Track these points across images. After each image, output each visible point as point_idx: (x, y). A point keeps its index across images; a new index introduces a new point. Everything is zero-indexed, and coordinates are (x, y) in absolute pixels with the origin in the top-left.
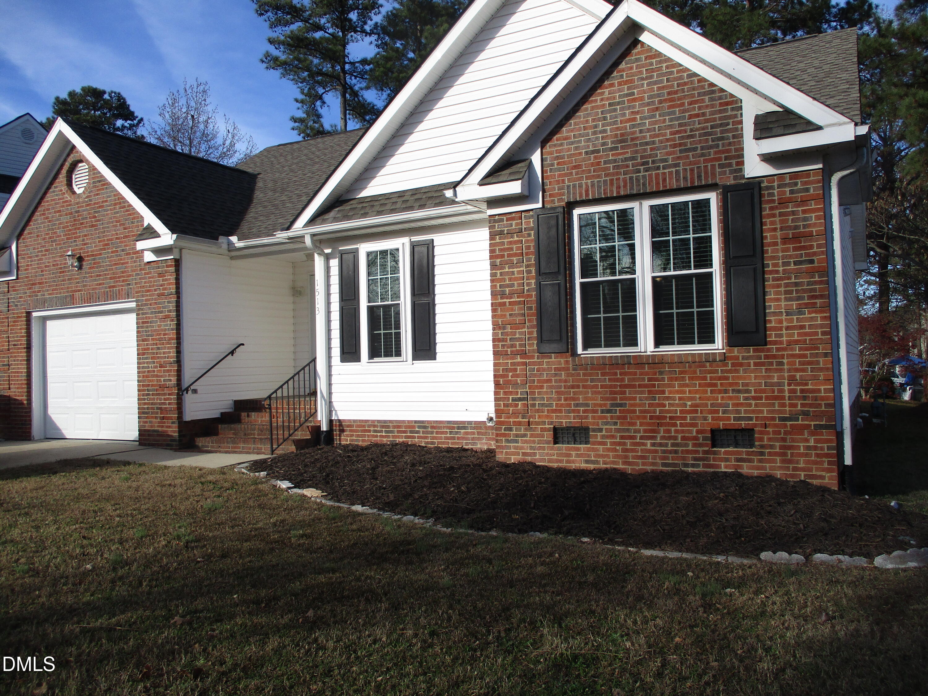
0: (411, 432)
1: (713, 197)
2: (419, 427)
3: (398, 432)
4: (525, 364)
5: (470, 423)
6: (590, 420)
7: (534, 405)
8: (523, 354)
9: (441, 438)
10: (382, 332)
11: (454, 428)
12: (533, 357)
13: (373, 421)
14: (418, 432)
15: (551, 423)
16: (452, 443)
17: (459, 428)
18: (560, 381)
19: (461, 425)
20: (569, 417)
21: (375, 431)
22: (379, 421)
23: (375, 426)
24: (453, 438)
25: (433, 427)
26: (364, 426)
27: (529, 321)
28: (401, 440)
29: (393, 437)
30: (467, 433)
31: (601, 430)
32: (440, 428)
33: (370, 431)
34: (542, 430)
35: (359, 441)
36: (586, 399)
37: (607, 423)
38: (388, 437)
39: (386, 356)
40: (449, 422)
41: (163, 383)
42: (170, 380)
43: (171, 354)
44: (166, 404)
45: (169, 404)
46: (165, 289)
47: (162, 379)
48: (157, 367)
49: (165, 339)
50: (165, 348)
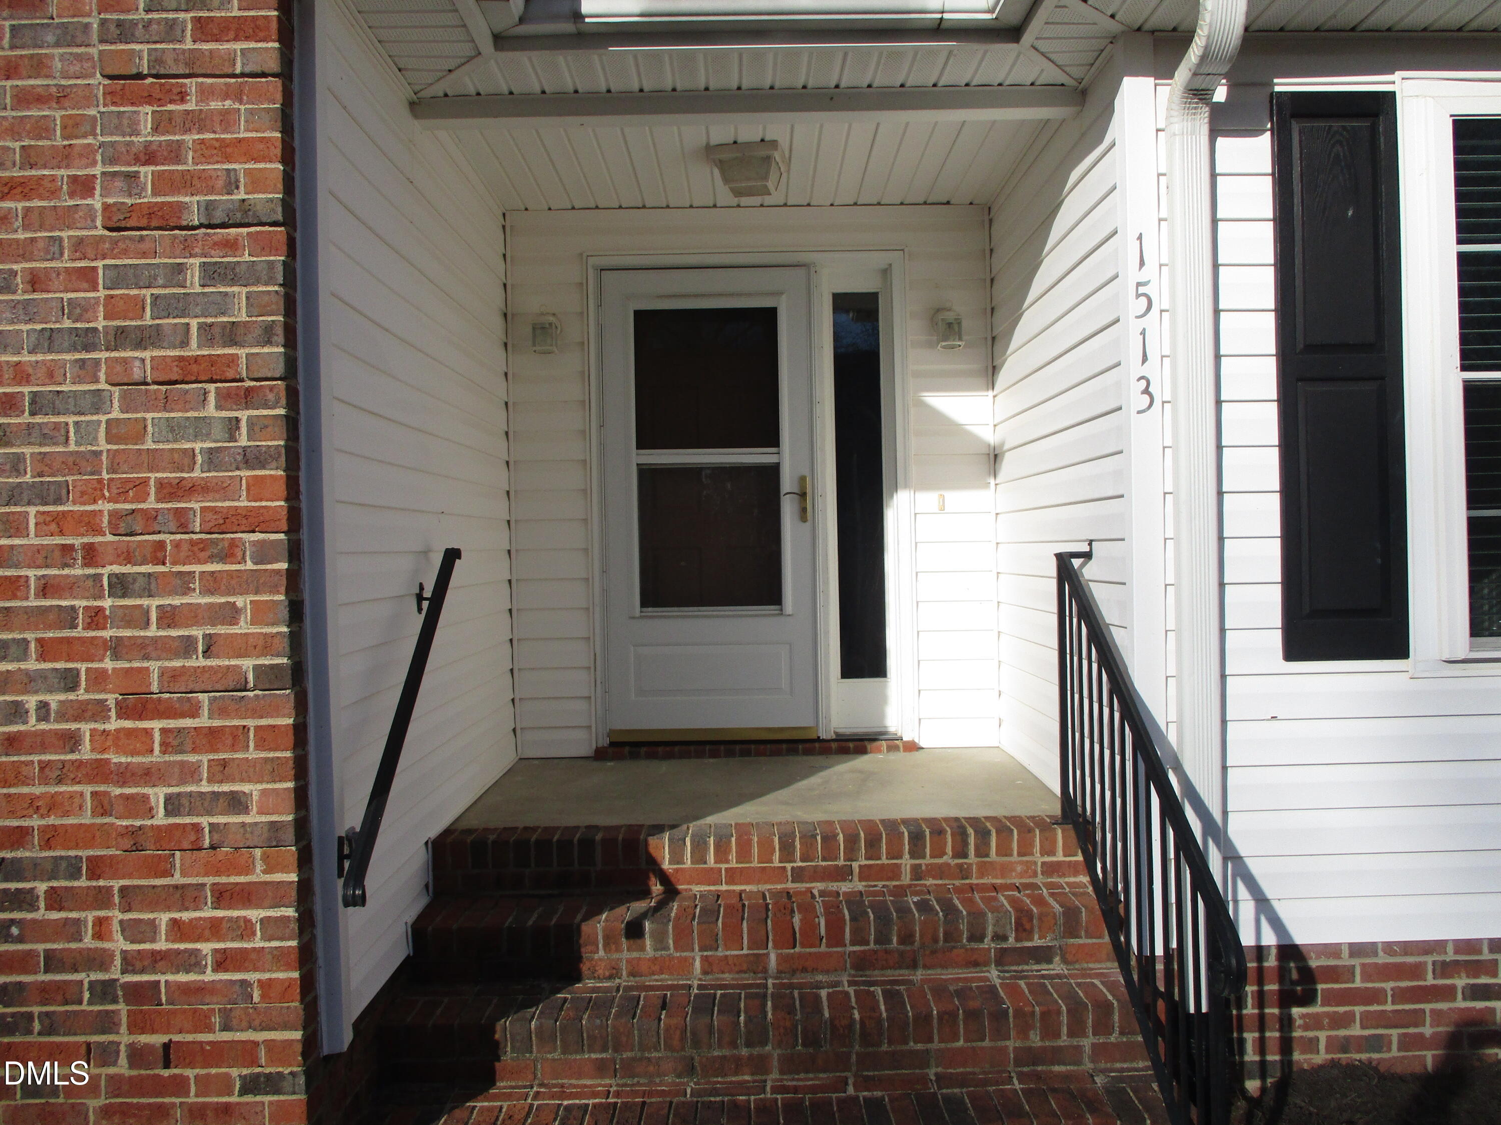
41: (160, 819)
42: (237, 803)
43: (243, 627)
44: (192, 961)
45: (223, 961)
46: (187, 183)
47: (158, 795)
48: (98, 711)
49: (182, 520)
50: (184, 584)
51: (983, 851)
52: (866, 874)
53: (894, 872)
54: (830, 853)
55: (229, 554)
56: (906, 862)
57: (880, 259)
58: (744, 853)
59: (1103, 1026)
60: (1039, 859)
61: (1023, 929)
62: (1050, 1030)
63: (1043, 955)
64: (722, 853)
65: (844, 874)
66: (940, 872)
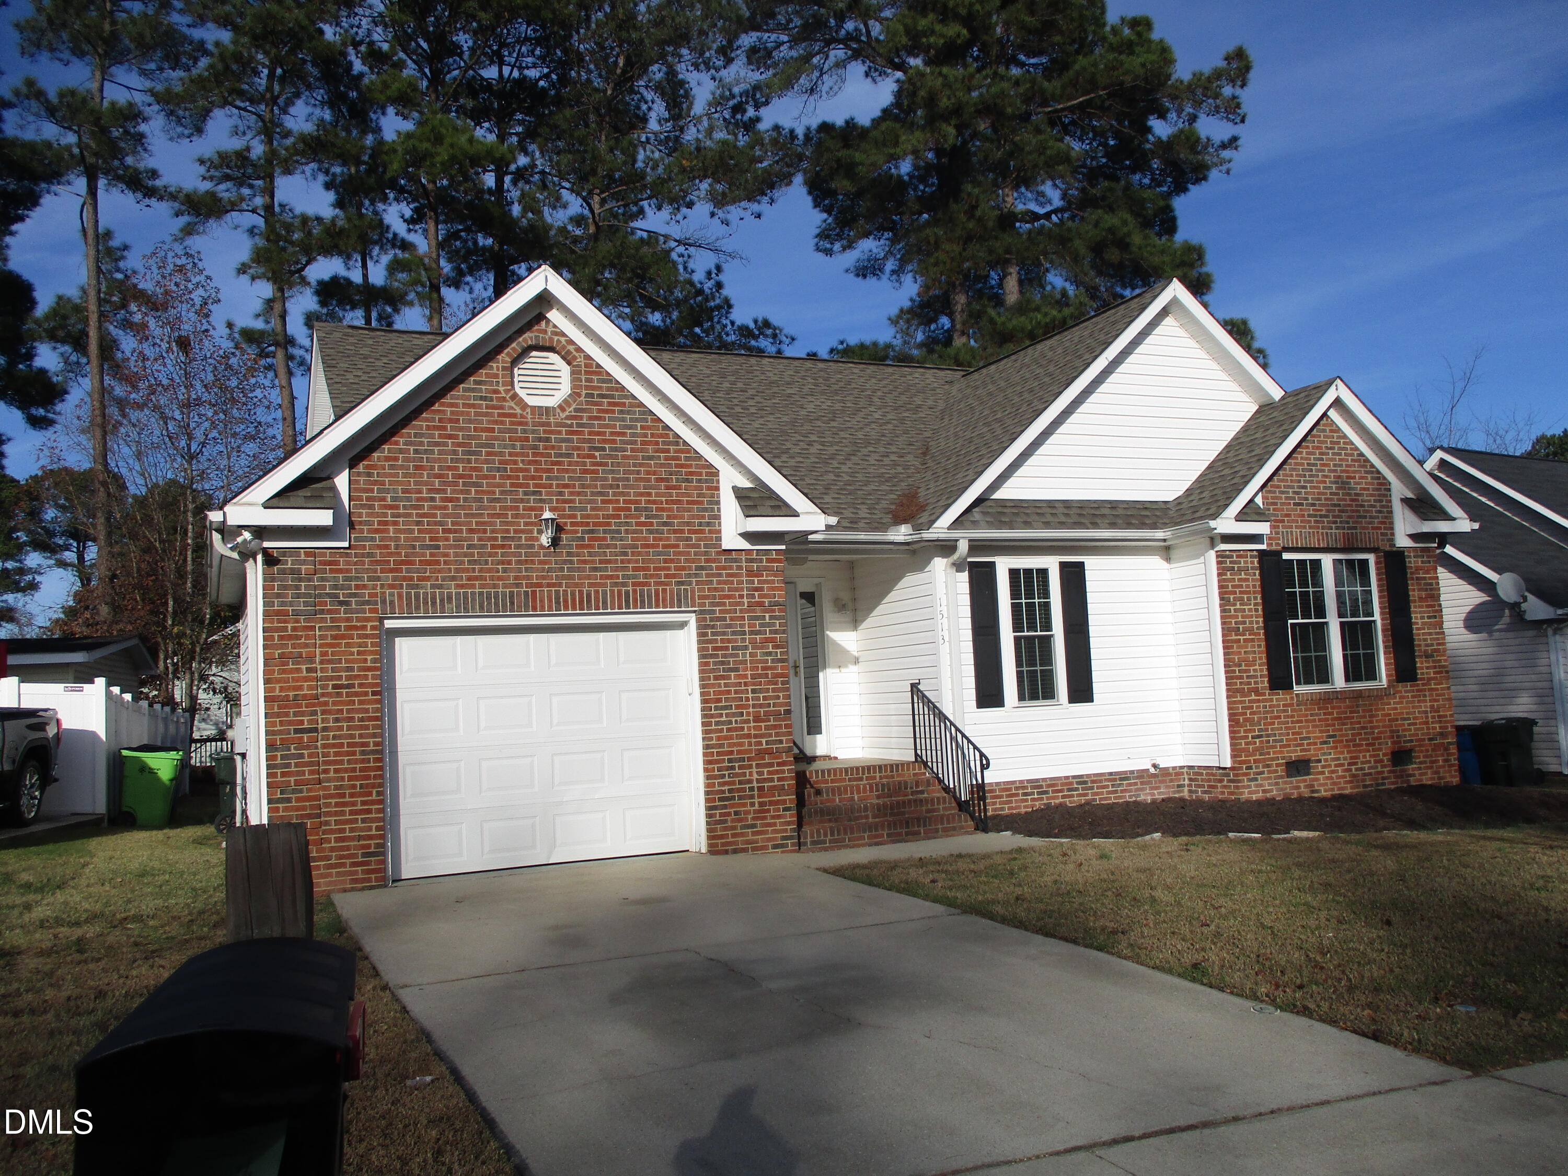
0: (1069, 790)
1: (1371, 558)
2: (1078, 783)
3: (1054, 792)
4: (1258, 701)
5: (1132, 772)
6: (1312, 753)
7: (1268, 742)
8: (1256, 691)
9: (1102, 793)
10: (1038, 668)
11: (1115, 780)
12: (1264, 694)
13: (1021, 782)
14: (1077, 789)
15: (1283, 758)
16: (1115, 798)
17: (1121, 779)
18: (1288, 717)
19: (1123, 776)
20: (1296, 751)
21: (1025, 794)
22: (1029, 781)
23: (1024, 788)
24: (1116, 792)
25: (1093, 782)
26: (1010, 789)
27: (1260, 658)
28: (1057, 801)
29: (1048, 798)
30: (1130, 785)
31: (1319, 761)
32: (1101, 781)
33: (1017, 795)
34: (1277, 765)
35: (1019, 807)
36: (1308, 732)
37: (1324, 754)
38: (1042, 799)
39: (1044, 698)
40: (1111, 774)
41: (764, 746)
42: (781, 742)
43: (781, 700)
44: (772, 780)
45: (779, 779)
46: (765, 596)
47: (764, 741)
48: (748, 721)
49: (766, 676)
50: (767, 690)
51: (897, 770)
52: (867, 778)
53: (875, 778)
54: (858, 773)
55: (776, 683)
56: (878, 775)
57: (816, 581)
58: (835, 775)
59: (944, 802)
60: (912, 772)
61: (917, 786)
62: (933, 804)
63: (922, 792)
64: (829, 775)
65: (861, 779)
66: (886, 777)
